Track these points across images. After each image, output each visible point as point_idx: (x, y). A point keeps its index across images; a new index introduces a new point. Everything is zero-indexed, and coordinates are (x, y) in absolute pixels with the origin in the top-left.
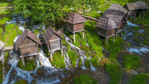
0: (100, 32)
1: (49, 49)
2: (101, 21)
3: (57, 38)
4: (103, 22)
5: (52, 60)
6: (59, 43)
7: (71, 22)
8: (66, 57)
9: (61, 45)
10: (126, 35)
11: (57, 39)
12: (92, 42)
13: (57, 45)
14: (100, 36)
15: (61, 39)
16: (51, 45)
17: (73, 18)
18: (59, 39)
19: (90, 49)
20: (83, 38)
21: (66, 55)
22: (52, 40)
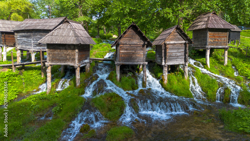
1: (163, 58)
3: (179, 40)
5: (166, 82)
6: (183, 50)
8: (194, 83)
9: (185, 56)
11: (180, 42)
13: (179, 54)
15: (187, 42)
16: (168, 51)
18: (184, 42)
20: (226, 63)
21: (193, 79)
22: (172, 42)
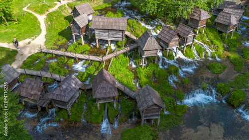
0: (219, 27)
1: (185, 43)
2: (221, 16)
4: (225, 17)
7: (198, 19)
10: (240, 30)
11: (192, 35)
12: (212, 37)
13: (191, 40)
14: (219, 31)
17: (200, 15)
18: (194, 34)
19: (212, 43)
20: (203, 33)
